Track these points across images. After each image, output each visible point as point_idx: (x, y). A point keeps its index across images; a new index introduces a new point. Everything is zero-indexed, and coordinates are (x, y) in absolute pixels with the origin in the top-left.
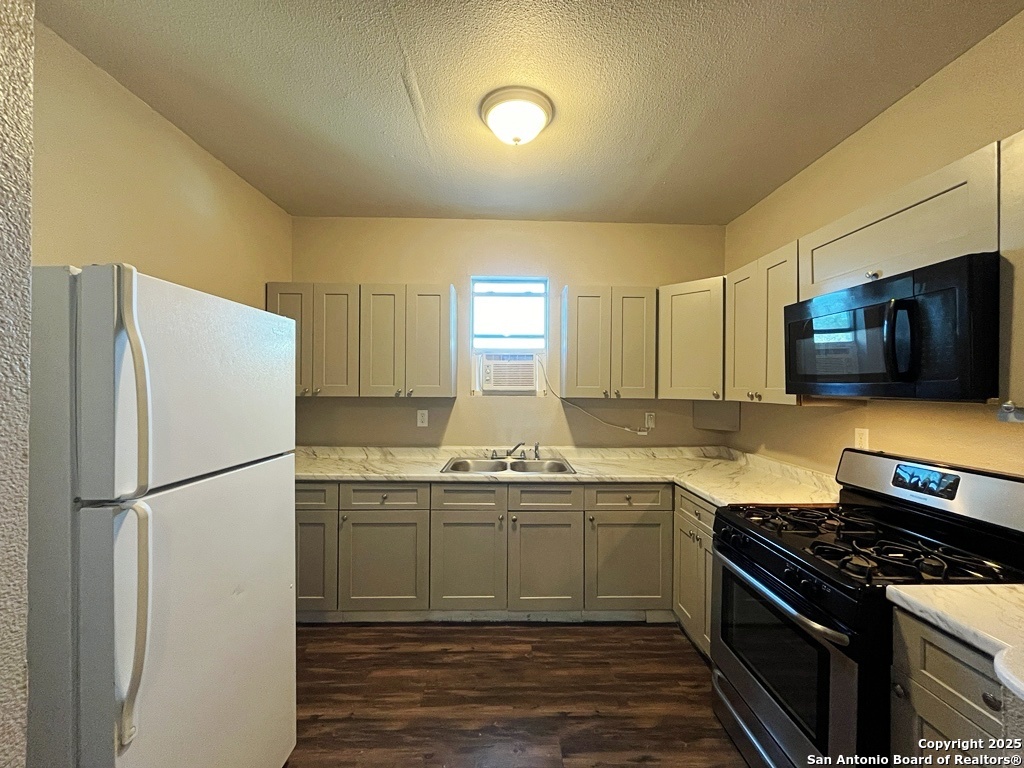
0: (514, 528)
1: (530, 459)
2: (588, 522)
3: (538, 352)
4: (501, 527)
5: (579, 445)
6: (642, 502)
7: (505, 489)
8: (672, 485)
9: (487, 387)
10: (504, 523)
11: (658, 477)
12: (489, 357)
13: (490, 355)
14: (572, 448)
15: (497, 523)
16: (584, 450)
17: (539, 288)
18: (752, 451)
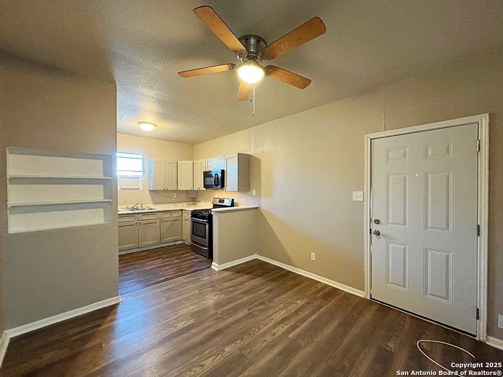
0: (140, 225)
1: (140, 208)
2: (161, 222)
3: (141, 176)
4: (136, 225)
5: (155, 204)
6: (175, 215)
7: (137, 215)
8: (182, 210)
9: (123, 187)
10: (137, 224)
11: (179, 209)
12: (123, 178)
13: (124, 177)
14: (152, 205)
15: (135, 224)
16: (156, 205)
17: (140, 157)
18: (200, 202)
